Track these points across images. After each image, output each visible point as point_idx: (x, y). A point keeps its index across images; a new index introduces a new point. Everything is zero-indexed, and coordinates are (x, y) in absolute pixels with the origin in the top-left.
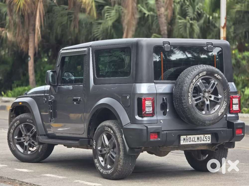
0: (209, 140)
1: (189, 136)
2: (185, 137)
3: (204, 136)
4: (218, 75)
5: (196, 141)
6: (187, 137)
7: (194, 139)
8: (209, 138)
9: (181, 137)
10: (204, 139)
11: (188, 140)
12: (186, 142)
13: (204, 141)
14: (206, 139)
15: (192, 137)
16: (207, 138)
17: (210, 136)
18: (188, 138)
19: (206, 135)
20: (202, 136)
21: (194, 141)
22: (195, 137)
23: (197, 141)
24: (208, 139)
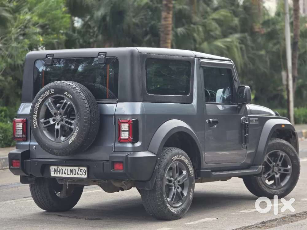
0: (85, 174)
1: (60, 168)
2: (56, 167)
3: (79, 168)
4: (68, 94)
5: (69, 174)
6: (58, 167)
7: (66, 171)
8: (85, 171)
9: (51, 167)
10: (79, 172)
11: (59, 171)
12: (58, 174)
13: (79, 174)
14: (81, 173)
15: (64, 168)
16: (82, 171)
17: (86, 169)
18: (59, 169)
19: (81, 168)
20: (77, 168)
21: (67, 173)
22: (67, 169)
23: (71, 174)
24: (83, 173)
